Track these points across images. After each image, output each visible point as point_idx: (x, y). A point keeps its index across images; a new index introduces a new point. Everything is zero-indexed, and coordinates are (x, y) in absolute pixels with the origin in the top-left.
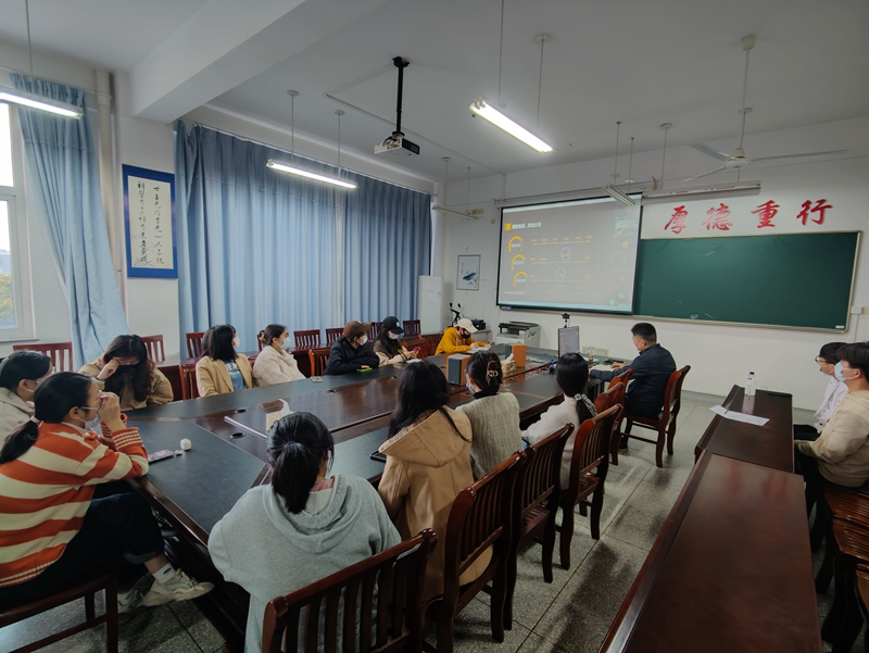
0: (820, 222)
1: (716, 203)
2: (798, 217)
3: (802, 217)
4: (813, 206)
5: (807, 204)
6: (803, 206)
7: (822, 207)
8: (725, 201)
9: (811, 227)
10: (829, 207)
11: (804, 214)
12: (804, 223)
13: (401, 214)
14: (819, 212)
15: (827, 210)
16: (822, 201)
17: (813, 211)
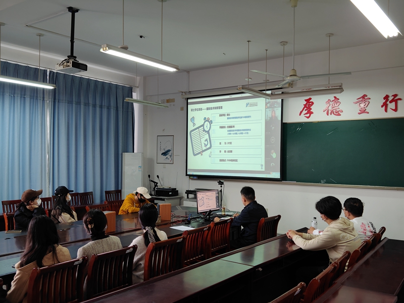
0: (396, 110)
1: (331, 97)
2: (382, 106)
3: (384, 107)
4: (390, 98)
5: (386, 98)
6: (384, 98)
7: (396, 100)
8: (338, 96)
9: (391, 114)
10: (400, 99)
11: (385, 105)
12: (386, 111)
13: (105, 103)
14: (394, 103)
15: (399, 101)
16: (395, 96)
17: (390, 102)
